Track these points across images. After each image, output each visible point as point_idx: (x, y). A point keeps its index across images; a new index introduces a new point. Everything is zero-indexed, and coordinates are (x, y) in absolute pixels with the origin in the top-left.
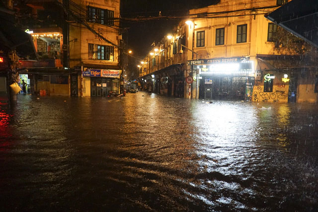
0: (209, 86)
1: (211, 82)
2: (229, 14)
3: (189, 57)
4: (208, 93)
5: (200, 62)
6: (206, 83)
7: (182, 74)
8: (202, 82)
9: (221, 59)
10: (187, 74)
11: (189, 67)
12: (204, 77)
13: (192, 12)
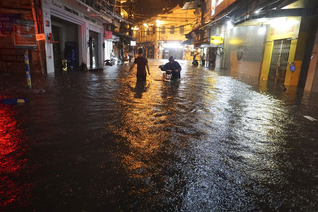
0: (167, 53)
1: (168, 51)
2: (177, 19)
3: (158, 39)
4: (167, 56)
5: (163, 42)
6: (166, 51)
7: (154, 46)
8: (164, 51)
9: (173, 40)
10: (156, 47)
11: (157, 44)
12: (165, 49)
13: (159, 15)
